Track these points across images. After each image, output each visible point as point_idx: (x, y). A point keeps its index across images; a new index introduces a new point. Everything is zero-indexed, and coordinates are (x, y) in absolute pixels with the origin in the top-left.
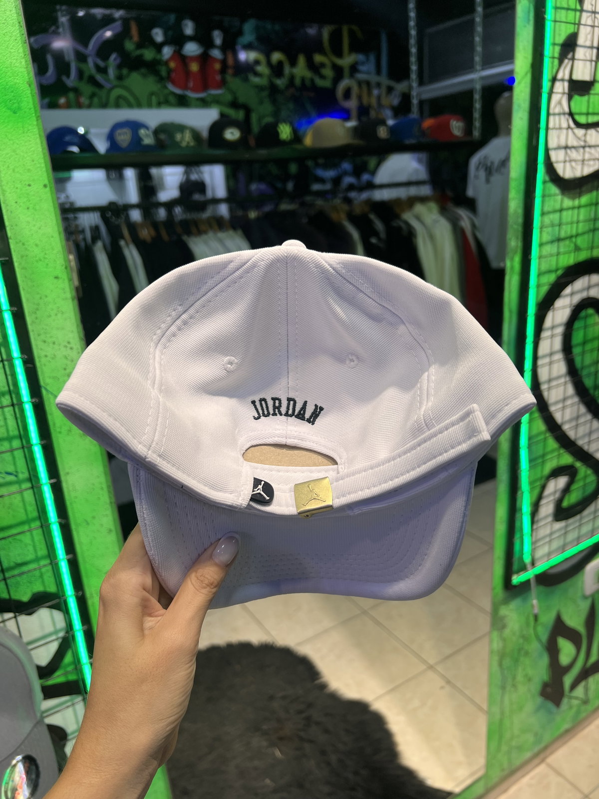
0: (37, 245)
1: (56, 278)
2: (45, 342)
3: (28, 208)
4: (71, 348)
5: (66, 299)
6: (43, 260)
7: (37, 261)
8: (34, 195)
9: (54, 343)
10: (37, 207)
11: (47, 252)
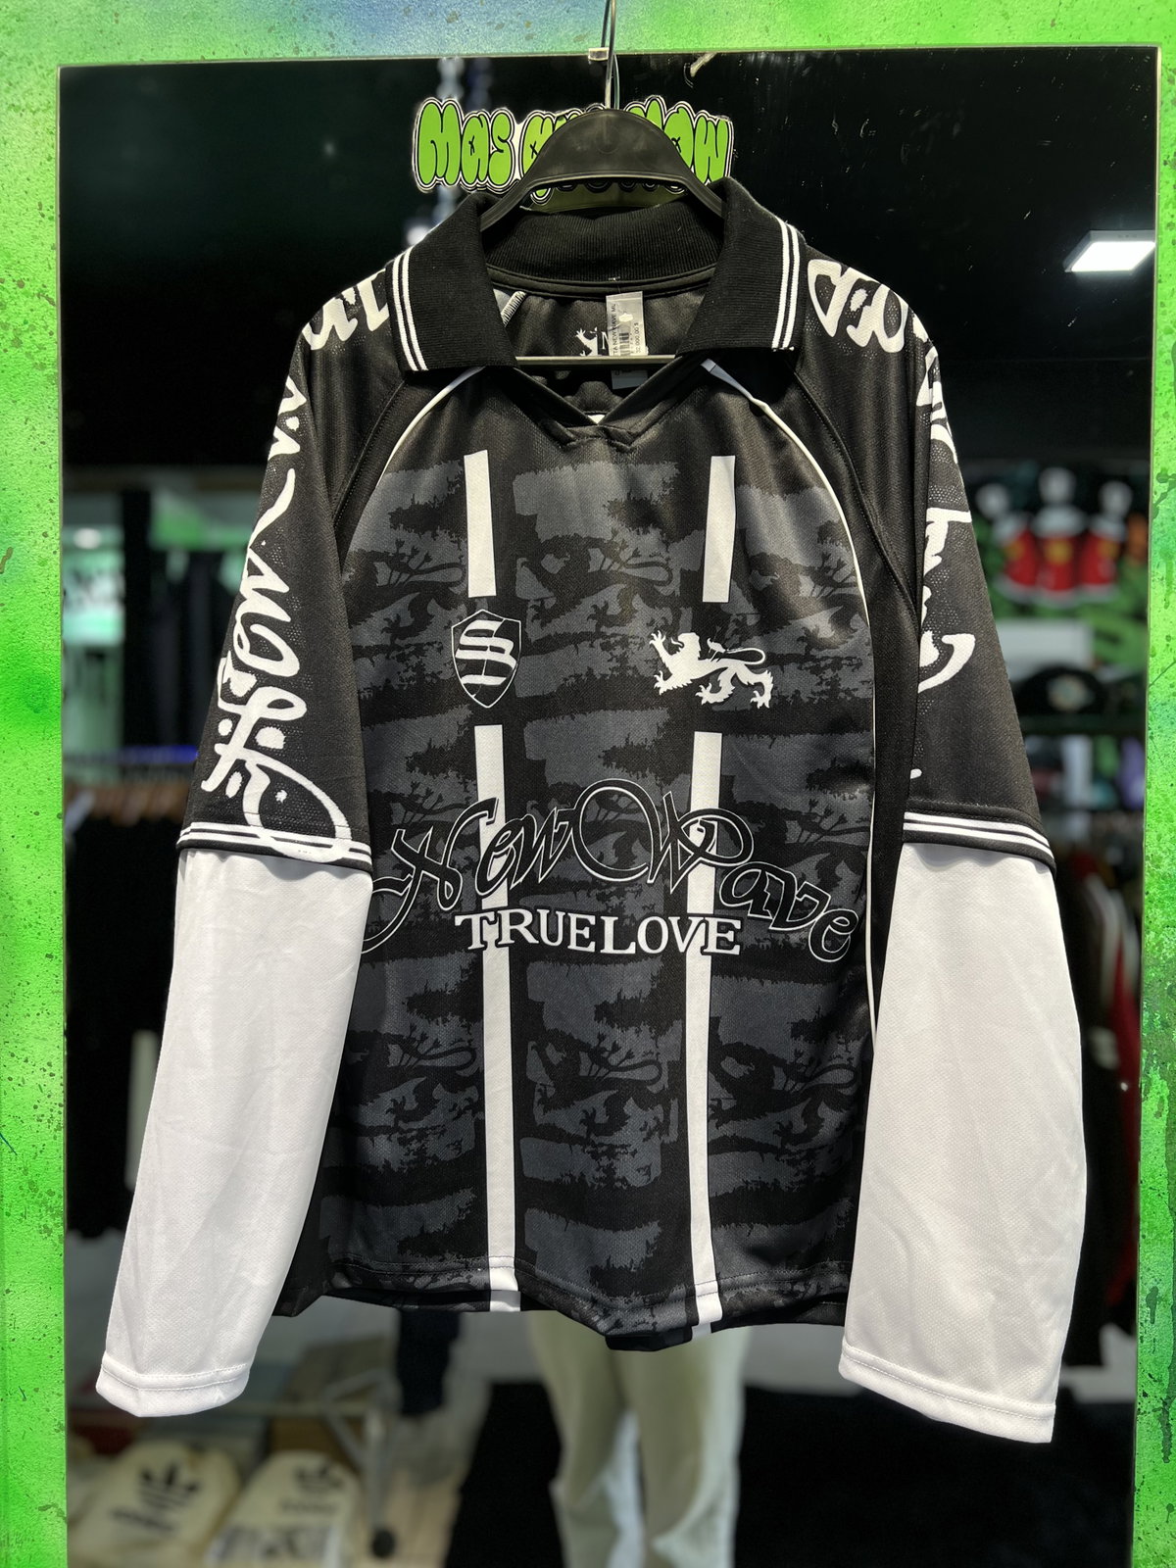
0: (30, 903)
1: (49, 956)
2: (13, 1055)
3: (28, 847)
4: (52, 1075)
5: (58, 992)
6: (34, 925)
7: (25, 927)
8: (40, 828)
9: (26, 1061)
10: (42, 847)
11: (43, 915)
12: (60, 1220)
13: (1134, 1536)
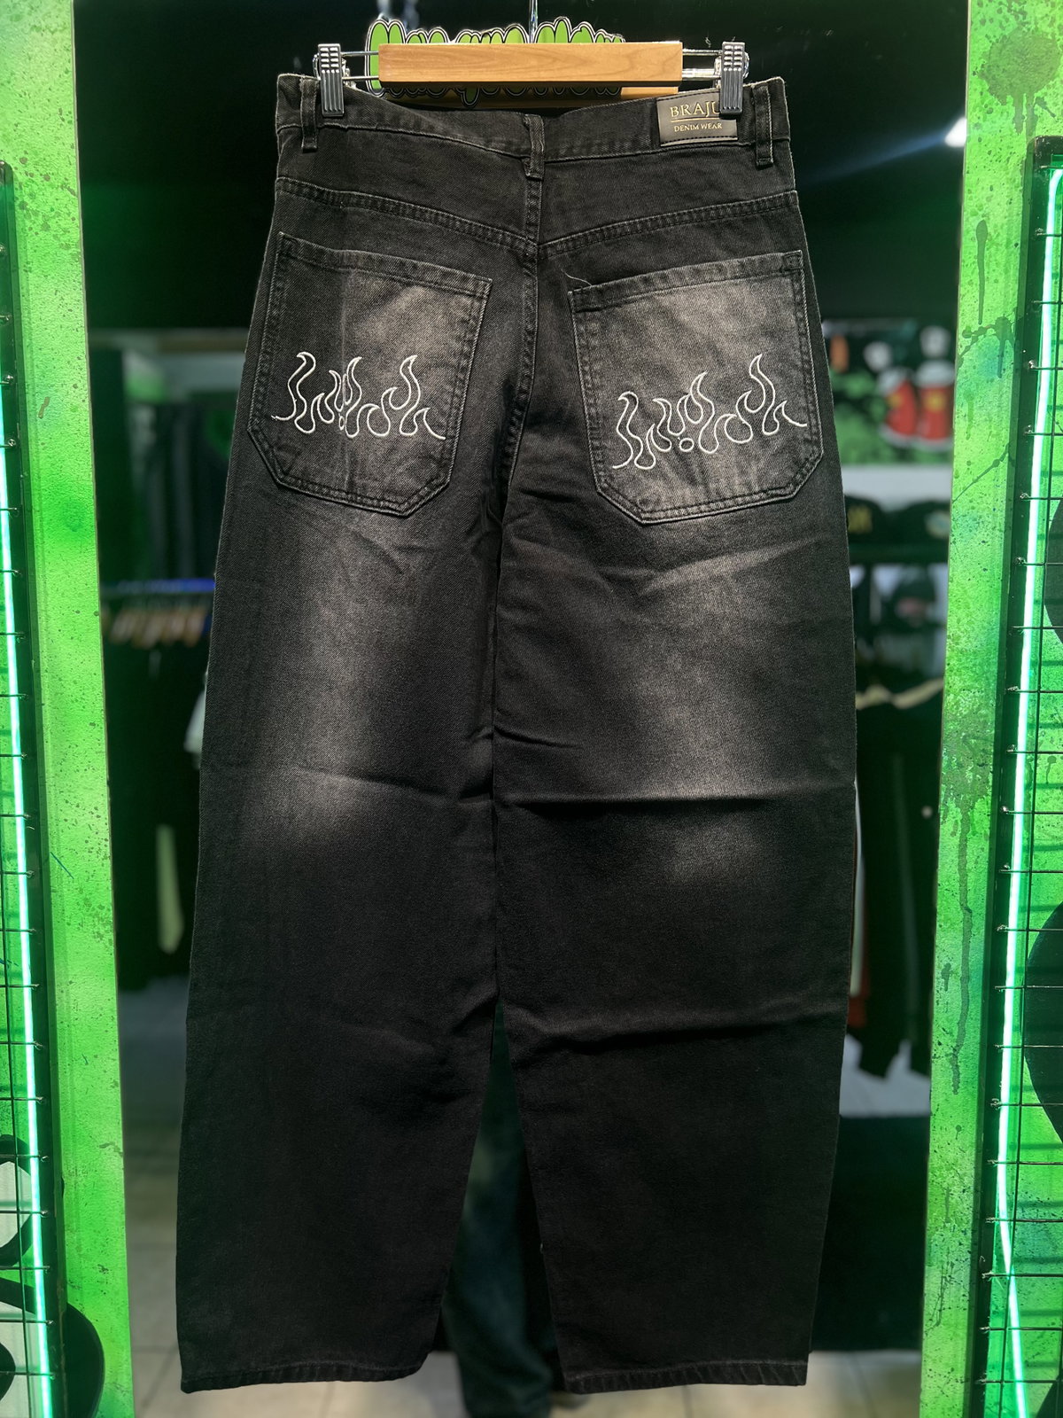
0: (75, 682)
1: (93, 724)
2: (67, 802)
3: (72, 638)
4: (98, 817)
5: (101, 752)
6: (80, 700)
7: (73, 702)
8: (81, 624)
9: (78, 806)
10: (83, 638)
12: (109, 927)
13: (931, 1149)
